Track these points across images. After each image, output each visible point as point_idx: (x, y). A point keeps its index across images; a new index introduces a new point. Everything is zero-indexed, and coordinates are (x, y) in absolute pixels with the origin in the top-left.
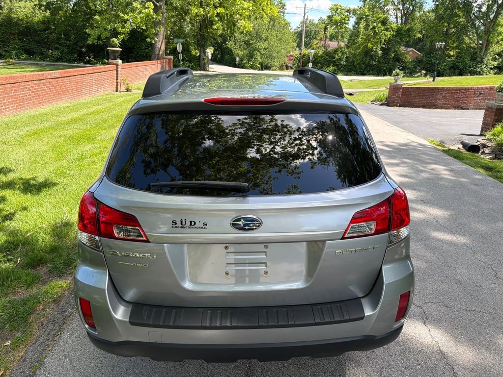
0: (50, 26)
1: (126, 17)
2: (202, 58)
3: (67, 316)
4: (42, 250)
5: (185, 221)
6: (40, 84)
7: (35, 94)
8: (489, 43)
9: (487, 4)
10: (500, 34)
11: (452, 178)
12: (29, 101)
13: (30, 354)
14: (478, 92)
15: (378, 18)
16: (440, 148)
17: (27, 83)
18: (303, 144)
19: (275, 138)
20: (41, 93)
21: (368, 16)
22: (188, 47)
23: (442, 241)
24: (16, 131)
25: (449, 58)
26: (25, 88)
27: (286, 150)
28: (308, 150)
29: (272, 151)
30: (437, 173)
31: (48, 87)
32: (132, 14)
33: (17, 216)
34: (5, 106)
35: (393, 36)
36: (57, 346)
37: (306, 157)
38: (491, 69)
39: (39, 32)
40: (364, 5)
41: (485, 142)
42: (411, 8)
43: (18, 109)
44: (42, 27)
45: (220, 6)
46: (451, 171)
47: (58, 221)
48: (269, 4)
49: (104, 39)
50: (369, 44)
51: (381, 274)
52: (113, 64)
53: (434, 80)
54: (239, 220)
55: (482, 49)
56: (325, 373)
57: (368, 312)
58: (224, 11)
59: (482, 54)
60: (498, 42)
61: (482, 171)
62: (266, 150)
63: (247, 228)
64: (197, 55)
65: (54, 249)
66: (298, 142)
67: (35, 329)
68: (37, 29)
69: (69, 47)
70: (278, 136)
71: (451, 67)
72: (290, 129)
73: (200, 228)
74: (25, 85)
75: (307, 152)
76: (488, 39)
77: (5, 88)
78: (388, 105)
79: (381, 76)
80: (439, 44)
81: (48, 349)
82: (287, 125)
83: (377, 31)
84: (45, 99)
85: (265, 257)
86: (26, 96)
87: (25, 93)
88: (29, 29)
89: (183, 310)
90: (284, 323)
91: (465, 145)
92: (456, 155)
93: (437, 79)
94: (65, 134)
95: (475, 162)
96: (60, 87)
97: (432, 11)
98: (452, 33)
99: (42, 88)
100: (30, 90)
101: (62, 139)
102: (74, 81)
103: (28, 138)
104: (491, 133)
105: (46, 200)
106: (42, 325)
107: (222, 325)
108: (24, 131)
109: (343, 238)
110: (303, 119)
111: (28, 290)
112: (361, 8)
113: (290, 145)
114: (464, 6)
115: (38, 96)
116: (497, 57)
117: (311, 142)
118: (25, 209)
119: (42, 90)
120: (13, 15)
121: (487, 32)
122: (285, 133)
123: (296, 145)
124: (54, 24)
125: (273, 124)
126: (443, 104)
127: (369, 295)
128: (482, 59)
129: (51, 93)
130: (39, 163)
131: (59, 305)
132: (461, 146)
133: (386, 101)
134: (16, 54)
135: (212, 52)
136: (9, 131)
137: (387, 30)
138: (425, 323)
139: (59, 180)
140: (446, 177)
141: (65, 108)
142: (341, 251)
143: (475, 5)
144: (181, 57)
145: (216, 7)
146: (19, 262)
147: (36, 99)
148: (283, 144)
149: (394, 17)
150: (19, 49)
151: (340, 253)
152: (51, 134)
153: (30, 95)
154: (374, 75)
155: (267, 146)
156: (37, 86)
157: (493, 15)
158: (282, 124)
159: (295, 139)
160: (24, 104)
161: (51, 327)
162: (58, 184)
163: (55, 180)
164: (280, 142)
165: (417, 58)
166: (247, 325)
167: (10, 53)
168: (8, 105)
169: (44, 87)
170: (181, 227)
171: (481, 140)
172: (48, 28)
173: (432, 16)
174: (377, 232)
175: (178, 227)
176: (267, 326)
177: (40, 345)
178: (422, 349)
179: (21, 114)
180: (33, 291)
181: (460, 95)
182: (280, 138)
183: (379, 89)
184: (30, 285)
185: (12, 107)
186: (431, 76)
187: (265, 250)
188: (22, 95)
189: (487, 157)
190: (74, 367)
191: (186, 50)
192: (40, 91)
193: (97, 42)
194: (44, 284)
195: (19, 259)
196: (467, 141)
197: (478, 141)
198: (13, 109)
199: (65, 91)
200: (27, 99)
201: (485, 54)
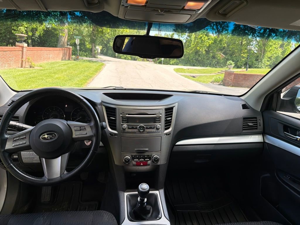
2: (93, 50)
10: (271, 46)
15: (204, 32)
22: (85, 43)
25: (243, 58)
35: (212, 43)
38: (267, 66)
50: (198, 48)
52: (20, 46)
53: (247, 70)
59: (261, 57)
64: (90, 48)
71: (245, 64)
76: (264, 49)
78: (224, 85)
79: (205, 67)
83: (203, 40)
93: (249, 69)
121: (264, 45)
128: (261, 60)
133: (222, 82)
135: (101, 49)
137: (209, 39)
144: (78, 47)
149: (212, 33)
154: (201, 66)
183: (211, 75)
191: (82, 44)
201: (263, 57)
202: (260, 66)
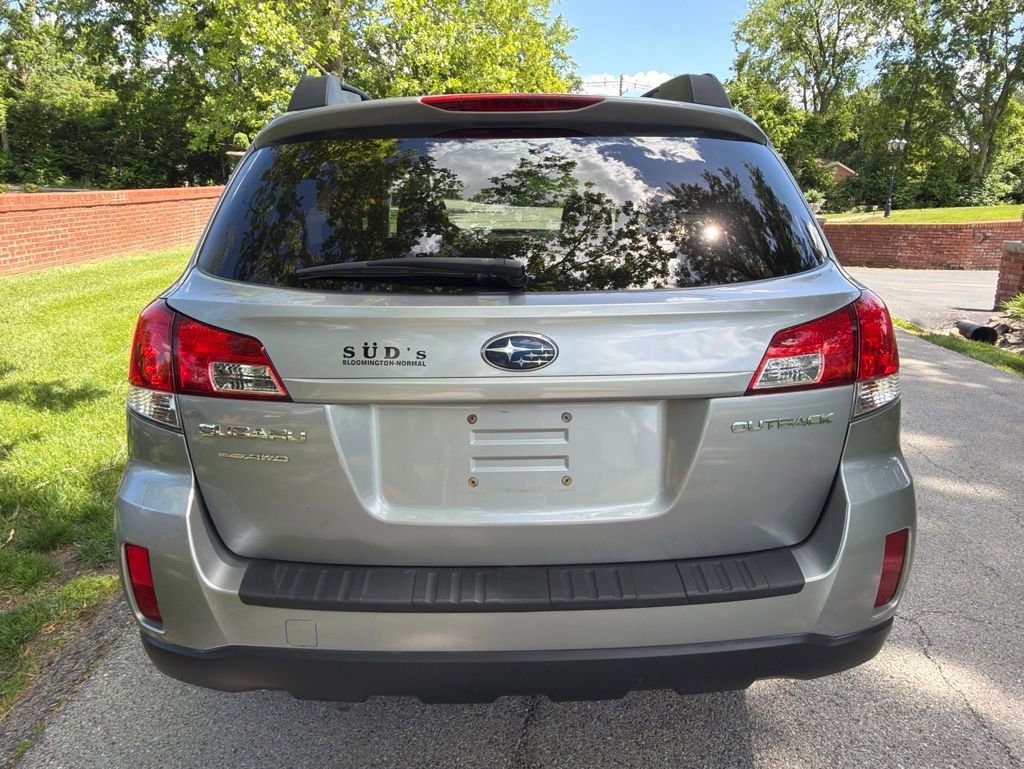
0: (116, 120)
1: (266, 98)
3: (106, 641)
4: (65, 518)
5: (375, 348)
6: (88, 214)
7: (76, 234)
8: (992, 148)
9: (986, 71)
10: (1014, 129)
11: (949, 382)
12: (64, 247)
13: (14, 722)
14: (980, 233)
15: (768, 101)
16: (913, 332)
17: (61, 212)
18: (641, 248)
19: (573, 232)
20: (89, 233)
21: (747, 97)
23: (942, 494)
24: (32, 300)
25: (914, 177)
26: (56, 222)
27: (599, 260)
28: (652, 260)
29: (569, 261)
30: (914, 372)
31: (104, 222)
32: (278, 92)
33: (18, 452)
34: (12, 255)
35: (799, 135)
36: (78, 701)
37: (646, 278)
38: (1001, 198)
39: (93, 133)
40: (739, 75)
41: (1006, 321)
42: (833, 81)
43: (39, 262)
44: (101, 122)
45: (454, 75)
46: (944, 369)
47: (105, 461)
48: (550, 72)
49: (221, 141)
51: (838, 483)
53: (886, 215)
54: (503, 343)
55: (979, 160)
56: (703, 758)
57: (813, 576)
58: (460, 84)
59: (981, 170)
60: (1012, 146)
61: (1009, 370)
62: (553, 258)
63: (522, 362)
65: (91, 516)
66: (626, 241)
67: (34, 673)
68: (91, 126)
69: (151, 160)
70: (581, 227)
71: (919, 196)
72: (607, 206)
73: (409, 363)
74: (56, 216)
75: (649, 266)
76: (990, 140)
77: (15, 220)
80: (897, 143)
81: (57, 710)
82: (600, 195)
83: (766, 126)
84: (96, 246)
85: (563, 441)
86: (58, 237)
87: (56, 232)
88: (75, 127)
89: (369, 572)
90: (610, 597)
91: (964, 329)
92: (950, 344)
93: (892, 213)
94: (133, 305)
95: (991, 357)
96: (128, 224)
97: (876, 86)
98: (917, 130)
99: (92, 223)
100: (67, 226)
101: (126, 314)
102: (156, 212)
103: (54, 311)
104: (1019, 303)
105: (82, 423)
106: (50, 665)
107: (463, 600)
108: (47, 300)
109: (750, 392)
110: (640, 182)
111: (26, 594)
112: (732, 82)
113: (609, 248)
114: (938, 77)
115: (83, 239)
116: (1012, 175)
117: (659, 243)
118: (36, 437)
119: (90, 228)
120: (43, 100)
121: (989, 125)
122: (597, 217)
123: (623, 248)
124: (125, 118)
125: (567, 191)
126: (910, 258)
127: (812, 540)
128: (981, 179)
129: (109, 235)
130: (73, 355)
131: (90, 623)
132: (956, 331)
134: (46, 176)
136: (18, 300)
137: (786, 122)
138: (926, 653)
139: (113, 386)
140: (935, 379)
141: (135, 263)
142: (745, 423)
143: (961, 73)
145: (444, 77)
146: (11, 538)
147: (77, 245)
148: (590, 245)
149: (801, 99)
150: (52, 165)
151: (744, 426)
152: (103, 305)
153: (66, 236)
155: (555, 248)
156: (82, 219)
157: (999, 93)
158: (586, 194)
159: (621, 235)
160: (52, 254)
161: (68, 664)
162: (109, 393)
163: (104, 386)
164: (585, 240)
165: (848, 179)
166: (520, 601)
167: (34, 172)
168: (18, 254)
169: (96, 222)
170: (364, 363)
171: (997, 320)
172: (112, 125)
173: (876, 98)
174: (827, 382)
175: (358, 363)
176: (569, 603)
177: (40, 703)
178: (928, 707)
179: (46, 272)
180: (39, 595)
181: (945, 241)
182: (585, 232)
184: (31, 584)
185: (27, 258)
186: (880, 209)
187: (564, 425)
188: (49, 236)
189: (1015, 351)
190: (113, 743)
192: (87, 229)
193: (208, 148)
194: (64, 583)
195: (13, 532)
196: (968, 321)
197: (991, 321)
198: (30, 263)
199: (137, 231)
200: (58, 244)
201: (987, 169)
202: (975, 201)
